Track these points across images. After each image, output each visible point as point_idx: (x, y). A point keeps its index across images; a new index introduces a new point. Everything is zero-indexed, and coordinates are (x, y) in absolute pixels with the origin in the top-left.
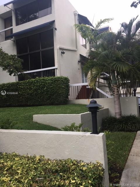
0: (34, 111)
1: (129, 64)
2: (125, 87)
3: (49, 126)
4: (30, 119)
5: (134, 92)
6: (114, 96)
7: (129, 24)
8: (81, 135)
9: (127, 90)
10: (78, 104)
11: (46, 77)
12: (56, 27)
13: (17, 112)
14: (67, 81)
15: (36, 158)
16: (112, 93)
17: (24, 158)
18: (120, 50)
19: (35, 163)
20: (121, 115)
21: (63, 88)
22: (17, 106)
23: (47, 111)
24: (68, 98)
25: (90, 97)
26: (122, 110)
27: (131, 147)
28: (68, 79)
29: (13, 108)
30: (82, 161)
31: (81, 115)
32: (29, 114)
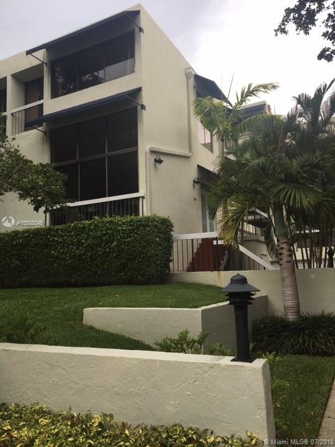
0: (85, 299)
1: (318, 189)
2: (306, 245)
3: (123, 336)
4: (76, 320)
5: (328, 257)
6: (281, 265)
7: (313, 99)
8: (209, 362)
9: (311, 250)
10: (191, 284)
11: (117, 217)
12: (144, 104)
13: (45, 299)
14: (168, 226)
15: (93, 421)
16: (274, 259)
17: (62, 419)
18: (294, 158)
19: (90, 433)
20: (298, 312)
21: (157, 243)
22: (45, 286)
23: (117, 299)
24: (169, 269)
25: (222, 267)
26: (300, 301)
27: (326, 394)
28: (169, 222)
29: (34, 289)
30: (210, 432)
31: (203, 311)
32: (74, 305)
